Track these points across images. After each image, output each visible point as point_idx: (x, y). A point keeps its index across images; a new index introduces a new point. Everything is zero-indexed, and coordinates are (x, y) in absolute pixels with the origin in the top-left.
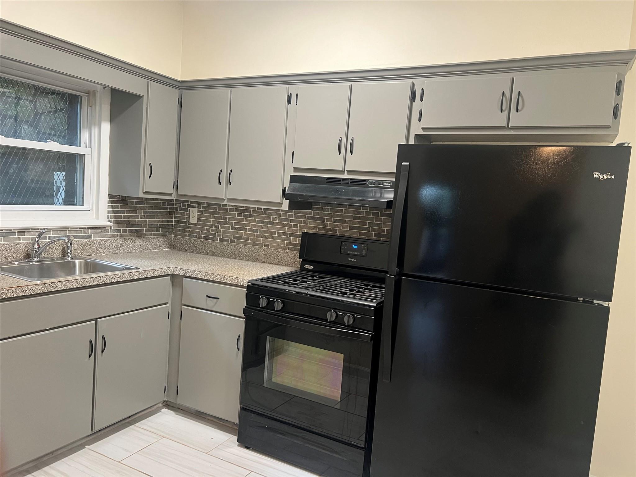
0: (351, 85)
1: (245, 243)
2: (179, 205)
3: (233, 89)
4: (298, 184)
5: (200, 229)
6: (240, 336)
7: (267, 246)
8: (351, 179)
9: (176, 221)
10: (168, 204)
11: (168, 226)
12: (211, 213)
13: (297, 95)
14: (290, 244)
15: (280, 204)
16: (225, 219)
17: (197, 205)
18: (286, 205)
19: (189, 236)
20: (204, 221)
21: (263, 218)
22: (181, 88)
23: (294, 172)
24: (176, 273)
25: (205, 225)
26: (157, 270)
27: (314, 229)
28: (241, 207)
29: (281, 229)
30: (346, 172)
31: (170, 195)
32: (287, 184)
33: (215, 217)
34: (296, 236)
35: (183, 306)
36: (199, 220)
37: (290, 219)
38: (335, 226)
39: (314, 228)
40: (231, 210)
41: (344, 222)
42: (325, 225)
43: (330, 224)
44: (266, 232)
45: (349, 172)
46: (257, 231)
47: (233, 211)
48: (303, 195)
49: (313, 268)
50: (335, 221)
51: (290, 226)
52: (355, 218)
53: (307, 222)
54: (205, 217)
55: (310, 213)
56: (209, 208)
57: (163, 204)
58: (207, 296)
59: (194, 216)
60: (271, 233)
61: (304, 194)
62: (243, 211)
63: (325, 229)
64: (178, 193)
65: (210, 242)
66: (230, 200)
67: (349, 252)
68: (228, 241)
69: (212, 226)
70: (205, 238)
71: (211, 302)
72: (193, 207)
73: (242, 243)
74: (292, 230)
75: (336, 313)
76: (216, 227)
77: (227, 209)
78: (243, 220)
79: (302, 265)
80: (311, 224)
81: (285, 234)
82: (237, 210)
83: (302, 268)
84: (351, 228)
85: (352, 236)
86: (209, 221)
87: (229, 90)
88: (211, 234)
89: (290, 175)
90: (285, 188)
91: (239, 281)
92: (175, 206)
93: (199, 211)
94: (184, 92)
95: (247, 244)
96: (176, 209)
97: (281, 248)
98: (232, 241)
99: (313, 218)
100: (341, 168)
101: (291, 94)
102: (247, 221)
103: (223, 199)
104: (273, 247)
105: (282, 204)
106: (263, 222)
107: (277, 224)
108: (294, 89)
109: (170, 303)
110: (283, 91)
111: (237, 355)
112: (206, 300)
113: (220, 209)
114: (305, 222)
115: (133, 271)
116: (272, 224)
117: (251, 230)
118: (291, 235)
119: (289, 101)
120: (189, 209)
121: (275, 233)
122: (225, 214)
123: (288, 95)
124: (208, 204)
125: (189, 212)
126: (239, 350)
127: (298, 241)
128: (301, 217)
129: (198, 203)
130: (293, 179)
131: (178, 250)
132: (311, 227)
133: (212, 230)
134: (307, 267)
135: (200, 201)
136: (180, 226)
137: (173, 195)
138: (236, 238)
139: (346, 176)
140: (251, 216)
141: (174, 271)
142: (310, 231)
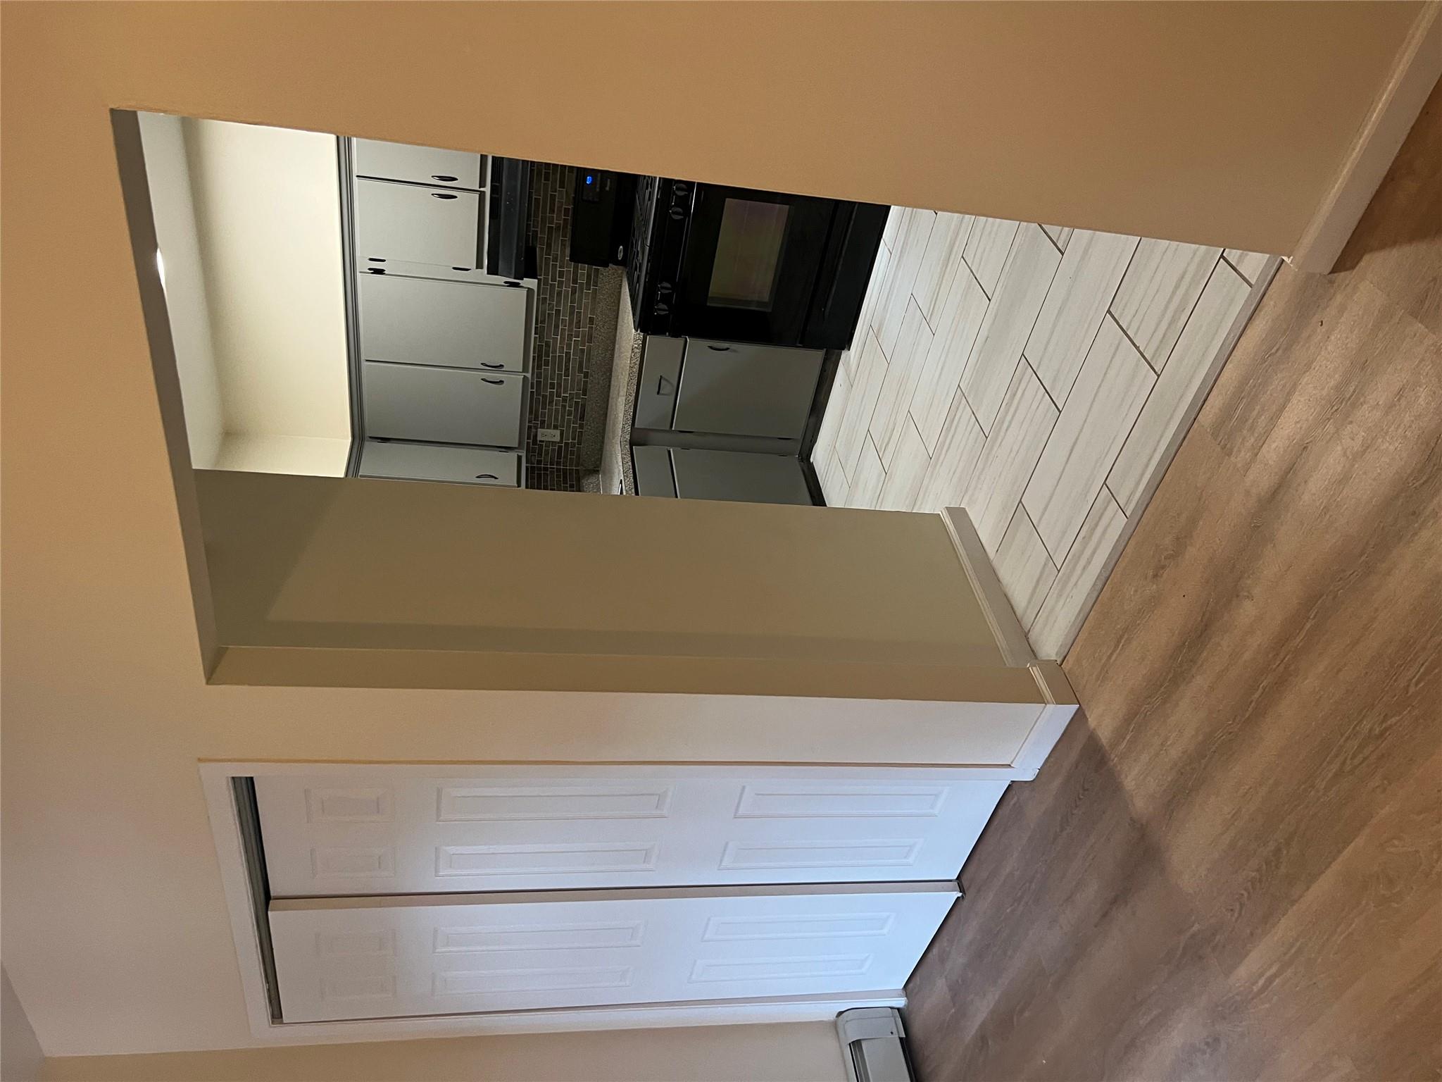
0: (357, 176)
1: (588, 356)
2: (533, 458)
3: (363, 357)
4: (500, 263)
5: (569, 426)
6: (711, 347)
7: (591, 320)
8: (492, 182)
9: (558, 463)
10: (533, 472)
11: (565, 474)
12: (544, 408)
13: (371, 260)
14: (588, 284)
15: (530, 291)
16: (552, 386)
17: (533, 430)
18: (530, 283)
19: (579, 443)
20: (556, 419)
21: (549, 327)
22: (362, 440)
23: (482, 268)
24: (628, 437)
25: (563, 417)
26: (623, 459)
27: (565, 245)
28: (534, 360)
29: (565, 297)
30: (482, 189)
31: (519, 458)
32: (500, 279)
33: (551, 402)
34: (575, 273)
35: (673, 429)
36: (556, 427)
37: (550, 282)
38: (560, 211)
39: (563, 245)
40: (539, 376)
41: (553, 197)
42: (558, 228)
43: (558, 219)
44: (571, 320)
45: (482, 184)
46: (570, 336)
47: (541, 373)
48: (517, 253)
49: (621, 247)
50: (552, 211)
51: (561, 283)
52: (547, 179)
53: (555, 256)
54: (550, 417)
55: (542, 249)
56: (537, 411)
57: (533, 478)
58: (658, 393)
59: (549, 435)
60: (572, 313)
61: (515, 251)
62: (540, 357)
63: (565, 227)
64: (517, 446)
65: (588, 409)
66: (525, 369)
67: (598, 190)
68: (586, 382)
69: (564, 407)
70: (582, 418)
71: (666, 388)
72: (536, 436)
73: (588, 360)
74: (568, 280)
75: (673, 206)
76: (565, 400)
77: (539, 383)
78: (554, 357)
79: (617, 263)
80: (557, 249)
81: (574, 292)
82: (539, 367)
83: (623, 263)
84: (562, 186)
85: (574, 184)
86: (557, 410)
87: (364, 364)
88: (576, 409)
89: (488, 273)
90: (506, 282)
91: (636, 346)
92: (534, 464)
93: (542, 427)
94: (368, 434)
95: (589, 353)
96: (539, 462)
97: (594, 298)
98: (586, 375)
99: (549, 246)
100: (477, 196)
101: (370, 269)
102: (554, 352)
103: (524, 379)
104: (593, 311)
105: (528, 288)
106: (557, 326)
107: (559, 303)
108: (363, 264)
109: (669, 448)
110: (364, 281)
111: (735, 351)
112: (663, 394)
113: (538, 394)
114: (555, 259)
115: (624, 487)
116: (558, 312)
117: (569, 346)
118: (575, 281)
119: (379, 272)
120: (540, 441)
121: (572, 307)
122: (545, 385)
123: (372, 273)
124: (531, 412)
125: (543, 441)
126: (727, 349)
127: (583, 269)
128: (547, 264)
129: (530, 427)
130: (493, 270)
131: (600, 459)
132: (562, 249)
133: (570, 407)
134: (620, 256)
135: (527, 424)
136: (566, 457)
137: (520, 454)
138: (580, 370)
139: (487, 189)
140: (548, 344)
141: (626, 441)
142: (568, 251)
